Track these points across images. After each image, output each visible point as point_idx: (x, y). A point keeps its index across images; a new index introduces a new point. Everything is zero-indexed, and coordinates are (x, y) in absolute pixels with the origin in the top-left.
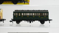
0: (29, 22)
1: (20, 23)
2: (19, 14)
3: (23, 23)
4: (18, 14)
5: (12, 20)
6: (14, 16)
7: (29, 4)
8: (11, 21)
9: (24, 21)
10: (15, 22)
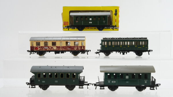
0: (122, 53)
1: (110, 55)
2: (110, 43)
3: (114, 54)
4: (108, 43)
5: (99, 51)
6: (103, 46)
7: (118, 30)
8: (97, 53)
9: (115, 52)
10: (102, 54)
